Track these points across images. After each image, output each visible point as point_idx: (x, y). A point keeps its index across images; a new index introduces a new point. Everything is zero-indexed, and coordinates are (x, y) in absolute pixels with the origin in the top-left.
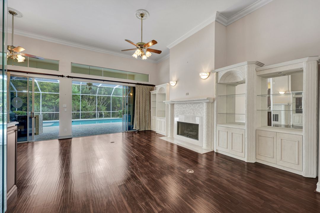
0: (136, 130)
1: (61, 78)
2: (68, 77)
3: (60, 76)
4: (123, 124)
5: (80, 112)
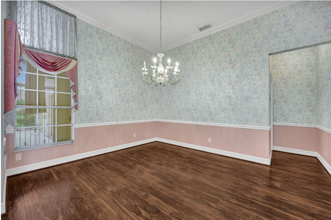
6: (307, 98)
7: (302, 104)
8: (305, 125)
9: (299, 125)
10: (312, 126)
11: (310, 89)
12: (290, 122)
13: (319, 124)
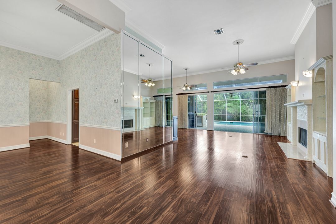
0: (267, 133)
1: (208, 93)
2: (211, 92)
3: (207, 92)
4: (253, 127)
5: (240, 115)
6: (42, 105)
7: (40, 108)
8: (42, 121)
9: (38, 121)
10: (46, 121)
11: (44, 100)
12: (32, 120)
13: (49, 120)
